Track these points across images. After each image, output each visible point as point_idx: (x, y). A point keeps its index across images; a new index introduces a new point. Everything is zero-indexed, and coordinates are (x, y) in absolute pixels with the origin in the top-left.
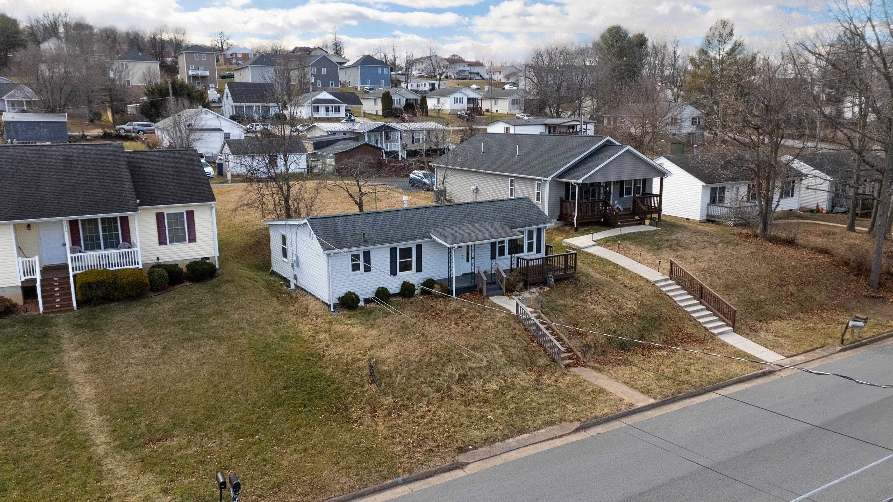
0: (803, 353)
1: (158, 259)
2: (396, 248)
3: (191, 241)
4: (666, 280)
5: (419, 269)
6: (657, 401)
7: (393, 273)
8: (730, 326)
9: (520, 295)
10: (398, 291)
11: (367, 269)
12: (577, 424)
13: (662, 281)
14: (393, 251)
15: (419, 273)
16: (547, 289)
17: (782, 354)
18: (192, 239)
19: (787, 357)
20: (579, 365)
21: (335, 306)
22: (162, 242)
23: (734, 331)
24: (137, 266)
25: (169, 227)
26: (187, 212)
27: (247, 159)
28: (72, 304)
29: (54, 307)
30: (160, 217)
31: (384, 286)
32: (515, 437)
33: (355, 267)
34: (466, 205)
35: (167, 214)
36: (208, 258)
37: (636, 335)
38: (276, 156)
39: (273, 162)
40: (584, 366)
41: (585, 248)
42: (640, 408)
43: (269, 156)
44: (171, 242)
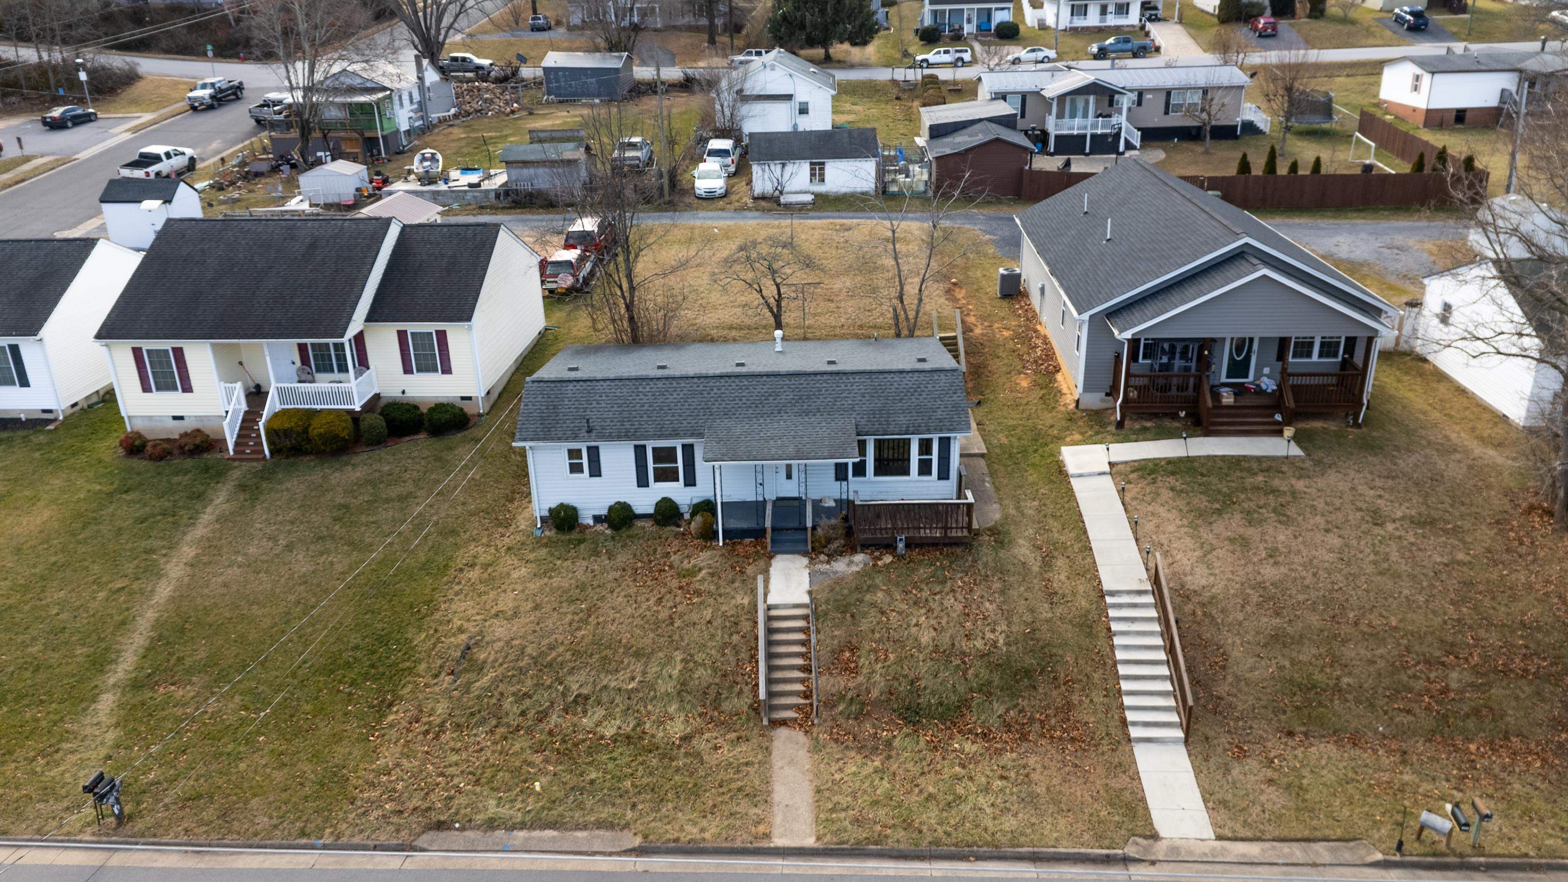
0: (1274, 840)
1: (403, 392)
2: (644, 447)
3: (443, 372)
4: (1140, 593)
5: (690, 481)
6: (816, 845)
7: (642, 482)
8: (1185, 730)
9: (828, 562)
10: (651, 511)
11: (596, 471)
12: (637, 841)
13: (1129, 592)
14: (640, 452)
15: (690, 489)
16: (888, 559)
18: (447, 370)
19: (1219, 838)
20: (801, 726)
21: (543, 519)
22: (407, 370)
23: (1185, 742)
24: (353, 407)
25: (415, 350)
26: (437, 332)
27: (772, 167)
28: (263, 451)
29: (243, 452)
30: (402, 335)
31: (629, 501)
32: (534, 829)
33: (576, 468)
35: (412, 334)
36: (470, 398)
37: (954, 698)
38: (823, 164)
39: (818, 173)
40: (807, 732)
41: (1081, 476)
42: (770, 849)
43: (811, 164)
44: (419, 371)
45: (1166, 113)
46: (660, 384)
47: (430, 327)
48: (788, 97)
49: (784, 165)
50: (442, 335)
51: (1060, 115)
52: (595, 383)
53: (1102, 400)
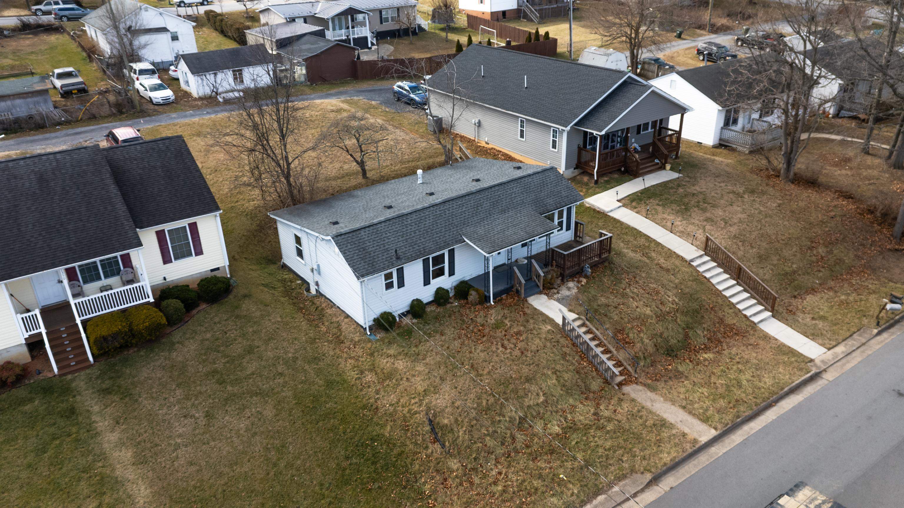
0: (843, 341)
2: (428, 259)
3: (197, 254)
4: (701, 256)
5: (452, 273)
6: (718, 432)
7: (427, 282)
8: (768, 310)
9: (558, 293)
10: (431, 299)
11: (401, 284)
12: (648, 476)
13: (697, 258)
14: (426, 263)
15: (452, 277)
16: (584, 281)
17: (823, 345)
18: (199, 252)
19: (829, 349)
20: (631, 381)
21: (371, 328)
22: (166, 260)
23: (773, 316)
24: (147, 300)
25: (171, 244)
26: (189, 224)
27: (208, 76)
28: (88, 358)
29: (69, 366)
30: (160, 235)
31: (418, 297)
32: (592, 500)
33: (389, 286)
34: (493, 189)
35: (169, 231)
36: (218, 269)
37: (681, 336)
38: (241, 70)
39: (238, 77)
40: (636, 383)
41: (611, 211)
42: (703, 445)
43: (233, 71)
44: (176, 259)
45: (381, 23)
46: (414, 216)
47: (184, 223)
48: (164, 30)
49: (215, 74)
50: (194, 227)
51: (334, 29)
52: (375, 227)
53: (573, 173)
